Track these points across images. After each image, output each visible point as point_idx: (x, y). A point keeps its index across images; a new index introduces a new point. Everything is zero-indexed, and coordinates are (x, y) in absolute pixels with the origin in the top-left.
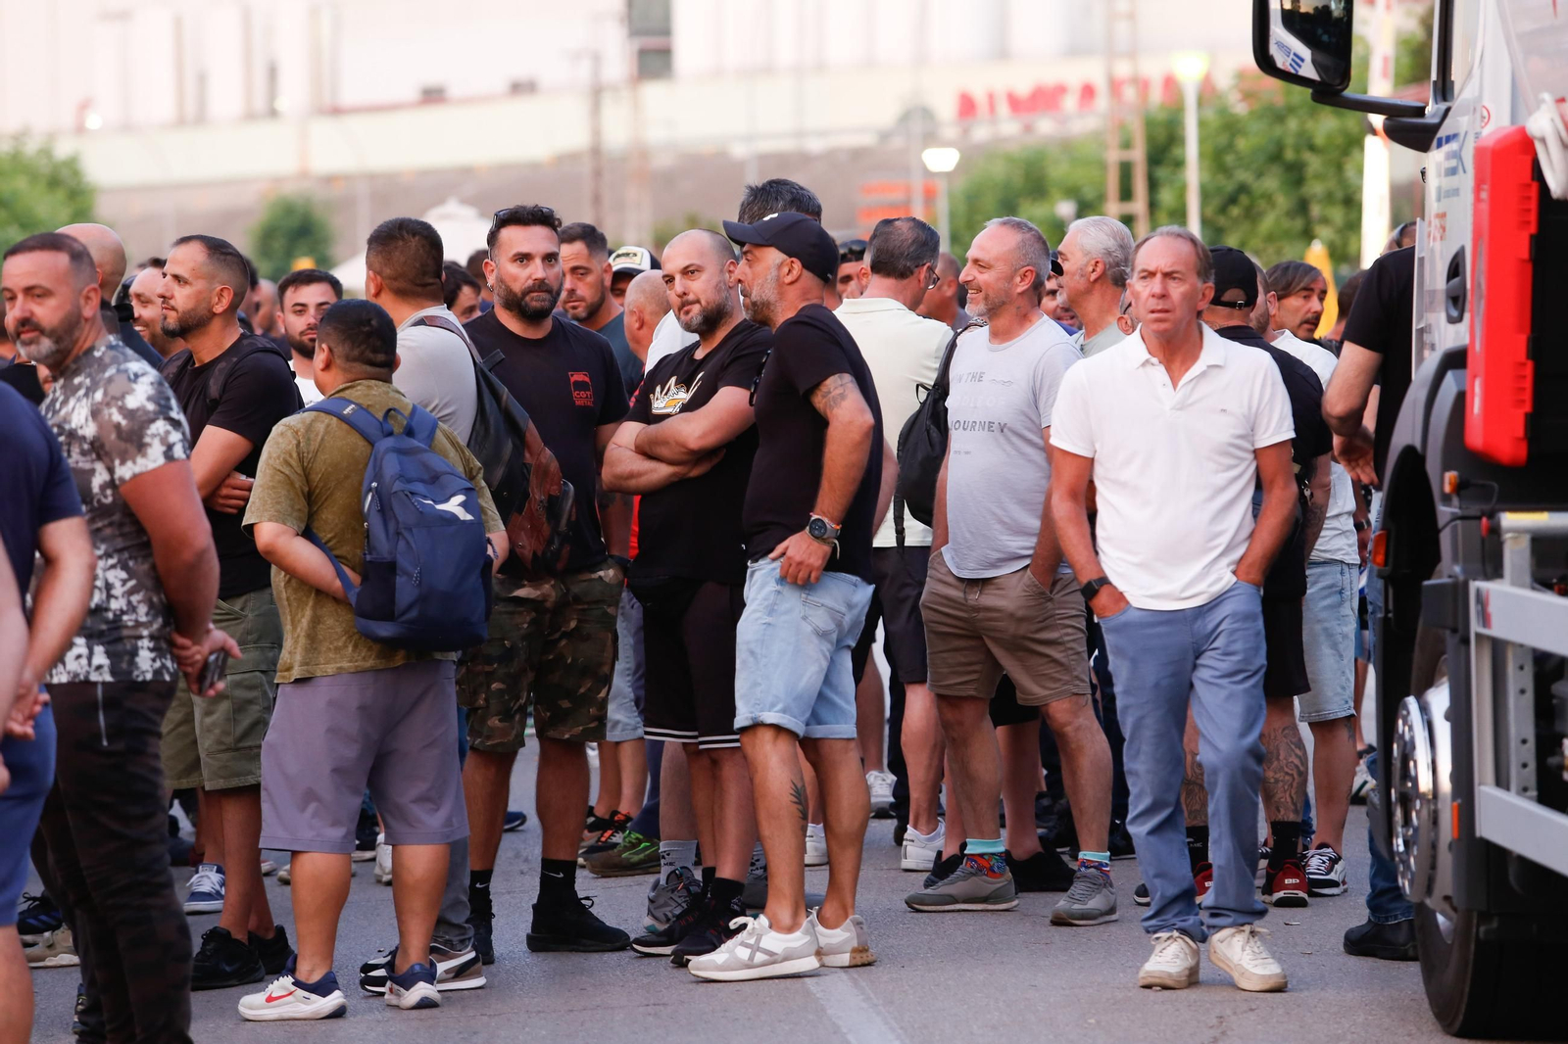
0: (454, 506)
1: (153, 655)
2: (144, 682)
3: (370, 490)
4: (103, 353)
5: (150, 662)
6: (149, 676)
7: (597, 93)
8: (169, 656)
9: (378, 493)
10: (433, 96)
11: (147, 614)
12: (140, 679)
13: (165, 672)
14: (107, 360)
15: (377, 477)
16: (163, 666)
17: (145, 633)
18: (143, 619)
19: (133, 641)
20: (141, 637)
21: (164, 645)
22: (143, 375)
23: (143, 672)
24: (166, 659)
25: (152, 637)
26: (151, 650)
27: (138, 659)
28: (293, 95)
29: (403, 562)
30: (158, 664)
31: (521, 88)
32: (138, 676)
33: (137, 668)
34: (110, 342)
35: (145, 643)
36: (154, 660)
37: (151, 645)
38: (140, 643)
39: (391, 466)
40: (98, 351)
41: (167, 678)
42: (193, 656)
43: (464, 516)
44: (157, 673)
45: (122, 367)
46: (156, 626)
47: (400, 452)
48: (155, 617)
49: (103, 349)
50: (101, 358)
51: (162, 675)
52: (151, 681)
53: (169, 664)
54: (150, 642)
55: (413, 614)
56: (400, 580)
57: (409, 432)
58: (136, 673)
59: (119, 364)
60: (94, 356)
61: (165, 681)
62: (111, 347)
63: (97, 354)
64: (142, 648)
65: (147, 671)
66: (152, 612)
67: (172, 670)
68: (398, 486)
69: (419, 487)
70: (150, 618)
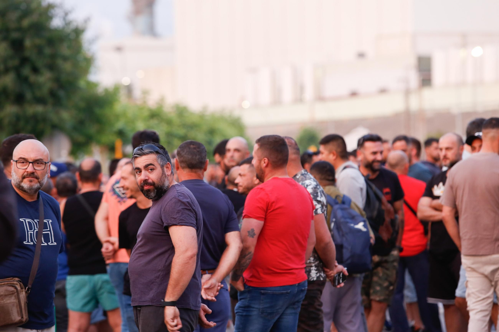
0: (360, 226)
1: (316, 272)
2: (313, 281)
3: (332, 221)
4: (300, 177)
5: (315, 274)
6: (315, 279)
7: (407, 93)
8: (322, 272)
9: (336, 223)
10: (354, 94)
11: (313, 260)
12: (312, 280)
13: (321, 277)
14: (300, 179)
15: (335, 217)
16: (320, 275)
17: (313, 265)
18: (312, 261)
19: (309, 268)
20: (312, 266)
21: (320, 269)
22: (310, 185)
23: (313, 278)
24: (321, 273)
25: (316, 266)
26: (316, 270)
27: (311, 274)
28: (309, 94)
29: (345, 245)
30: (318, 275)
31: (383, 91)
32: (311, 279)
33: (311, 276)
34: (302, 172)
35: (314, 268)
36: (317, 273)
37: (316, 269)
38: (312, 268)
39: (339, 213)
40: (298, 176)
41: (322, 279)
42: (331, 274)
43: (364, 229)
44: (318, 278)
45: (304, 182)
46: (316, 263)
47: (342, 209)
48: (316, 261)
49: (300, 175)
50: (298, 179)
51: (320, 278)
52: (316, 280)
53: (322, 274)
54: (315, 268)
55: (349, 261)
56: (344, 251)
57: (343, 203)
58: (310, 278)
59: (303, 181)
60: (296, 178)
61: (321, 280)
62: (302, 175)
63: (298, 177)
64: (312, 270)
65: (314, 277)
66: (315, 260)
67: (323, 276)
68: (342, 220)
69: (348, 220)
70: (314, 261)
